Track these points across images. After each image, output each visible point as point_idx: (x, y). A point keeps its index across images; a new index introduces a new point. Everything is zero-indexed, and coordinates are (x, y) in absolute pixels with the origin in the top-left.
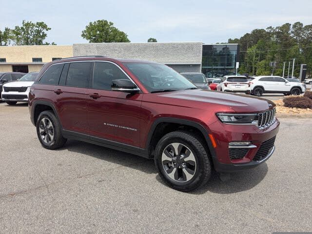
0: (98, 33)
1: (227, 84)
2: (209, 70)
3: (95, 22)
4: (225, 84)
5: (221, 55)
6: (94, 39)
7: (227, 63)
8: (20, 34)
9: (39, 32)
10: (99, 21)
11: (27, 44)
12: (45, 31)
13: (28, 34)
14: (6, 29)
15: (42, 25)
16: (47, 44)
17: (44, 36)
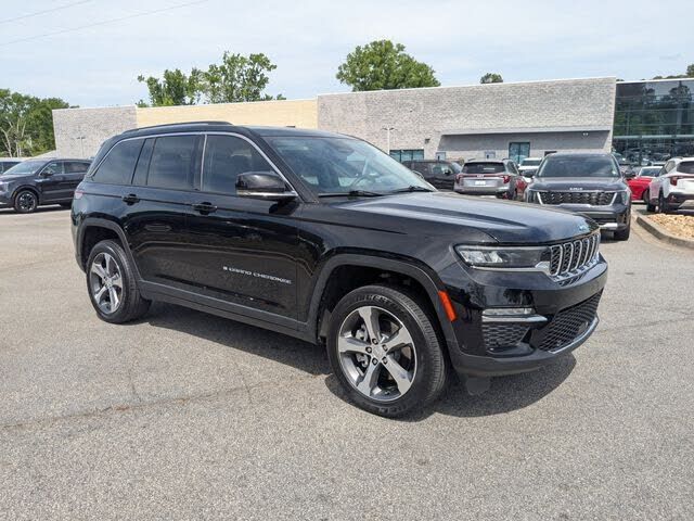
0: (371, 69)
1: (679, 177)
2: (633, 144)
3: (367, 47)
4: (671, 178)
5: (667, 106)
6: (363, 83)
7: (683, 126)
8: (217, 80)
9: (254, 73)
10: (375, 43)
11: (230, 99)
12: (264, 71)
13: (233, 79)
14: (195, 72)
15: (259, 59)
16: (268, 98)
17: (264, 81)
